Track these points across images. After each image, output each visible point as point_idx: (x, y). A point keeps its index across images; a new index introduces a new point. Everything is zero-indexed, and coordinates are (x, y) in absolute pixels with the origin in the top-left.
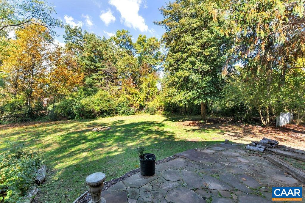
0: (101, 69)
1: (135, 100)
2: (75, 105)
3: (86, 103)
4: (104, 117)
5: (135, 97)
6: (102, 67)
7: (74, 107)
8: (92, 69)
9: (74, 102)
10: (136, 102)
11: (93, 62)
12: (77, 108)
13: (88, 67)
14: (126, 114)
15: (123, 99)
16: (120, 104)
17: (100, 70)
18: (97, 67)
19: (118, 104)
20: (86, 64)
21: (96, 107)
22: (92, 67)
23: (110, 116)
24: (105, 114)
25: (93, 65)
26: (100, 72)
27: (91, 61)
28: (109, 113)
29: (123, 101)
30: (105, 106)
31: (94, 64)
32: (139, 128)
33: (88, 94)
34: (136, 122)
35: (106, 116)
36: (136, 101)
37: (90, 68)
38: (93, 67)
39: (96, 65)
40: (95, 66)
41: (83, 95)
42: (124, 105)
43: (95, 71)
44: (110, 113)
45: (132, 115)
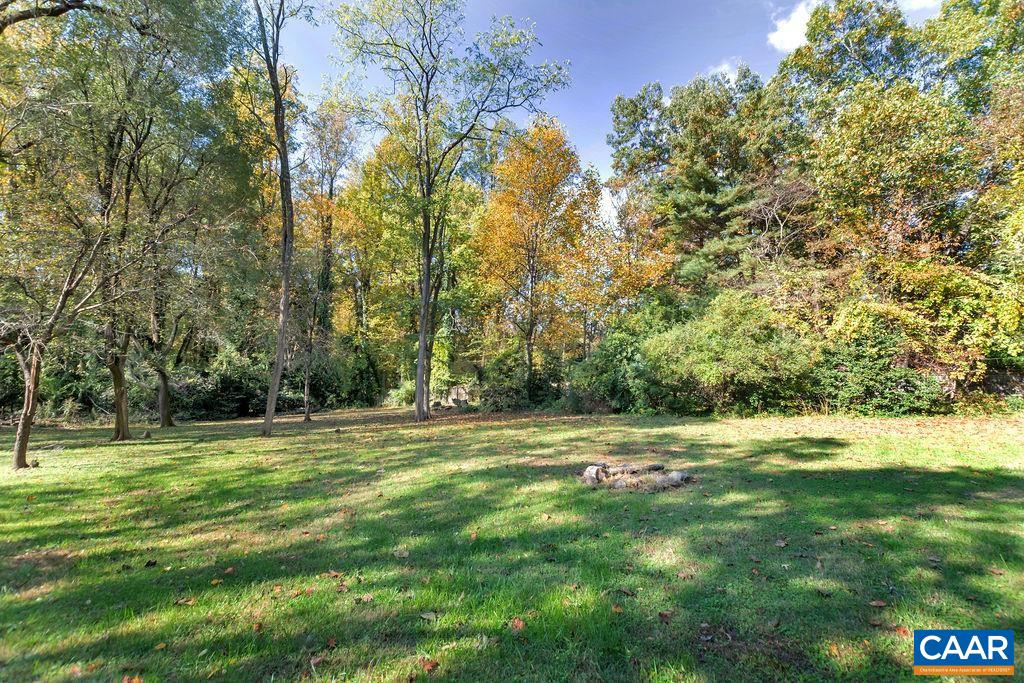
0: (738, 208)
1: (943, 330)
2: (630, 360)
3: (663, 350)
4: (750, 415)
5: (944, 311)
6: (741, 199)
7: (628, 369)
8: (701, 218)
9: (630, 350)
10: (959, 336)
11: (703, 192)
12: (636, 369)
13: (685, 215)
14: (880, 407)
15: (855, 323)
16: (834, 354)
17: (735, 215)
18: (721, 208)
19: (825, 352)
20: (676, 206)
21: (702, 367)
22: (699, 211)
23: (784, 411)
24: (754, 400)
25: (700, 203)
26: (735, 225)
27: (697, 189)
28: (776, 395)
29: (855, 336)
30: (744, 361)
31: (710, 196)
32: (930, 531)
33: (675, 315)
34: (935, 466)
35: (756, 410)
36: (953, 332)
37: (693, 217)
38: (706, 211)
39: (719, 200)
40: (711, 204)
41: (658, 323)
42: (858, 357)
43: (718, 222)
44: (784, 399)
45: (923, 418)
